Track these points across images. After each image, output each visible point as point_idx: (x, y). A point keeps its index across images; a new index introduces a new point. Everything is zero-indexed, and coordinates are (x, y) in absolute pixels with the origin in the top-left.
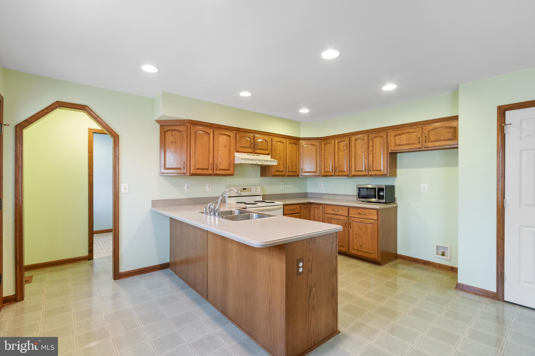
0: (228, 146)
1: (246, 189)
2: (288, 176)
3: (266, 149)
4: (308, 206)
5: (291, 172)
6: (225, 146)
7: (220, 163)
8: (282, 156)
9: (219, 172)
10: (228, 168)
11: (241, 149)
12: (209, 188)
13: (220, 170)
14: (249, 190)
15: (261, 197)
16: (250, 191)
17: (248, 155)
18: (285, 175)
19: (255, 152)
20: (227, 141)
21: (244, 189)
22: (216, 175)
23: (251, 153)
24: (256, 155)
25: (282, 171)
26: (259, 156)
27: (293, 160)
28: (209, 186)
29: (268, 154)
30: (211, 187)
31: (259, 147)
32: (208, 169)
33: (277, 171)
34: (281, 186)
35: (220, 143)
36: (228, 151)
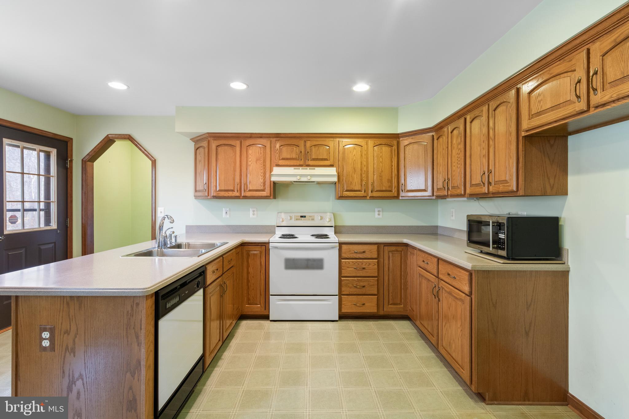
0: (262, 159)
1: (305, 217)
2: (372, 198)
3: (326, 158)
4: (399, 248)
5: (377, 191)
6: (257, 160)
7: (250, 182)
8: (359, 166)
9: (248, 194)
10: (262, 188)
11: (281, 162)
12: (254, 214)
13: (250, 190)
14: (311, 218)
15: (333, 228)
16: (313, 219)
17: (294, 169)
18: (366, 197)
19: (307, 164)
20: (261, 153)
21: (302, 217)
22: (245, 197)
23: (301, 166)
24: (308, 168)
25: (359, 191)
26: (314, 169)
27: (382, 171)
28: (253, 211)
29: (332, 166)
30: (255, 213)
31: (314, 157)
32: (233, 191)
33: (347, 191)
34: (377, 213)
35: (250, 156)
36: (262, 166)
